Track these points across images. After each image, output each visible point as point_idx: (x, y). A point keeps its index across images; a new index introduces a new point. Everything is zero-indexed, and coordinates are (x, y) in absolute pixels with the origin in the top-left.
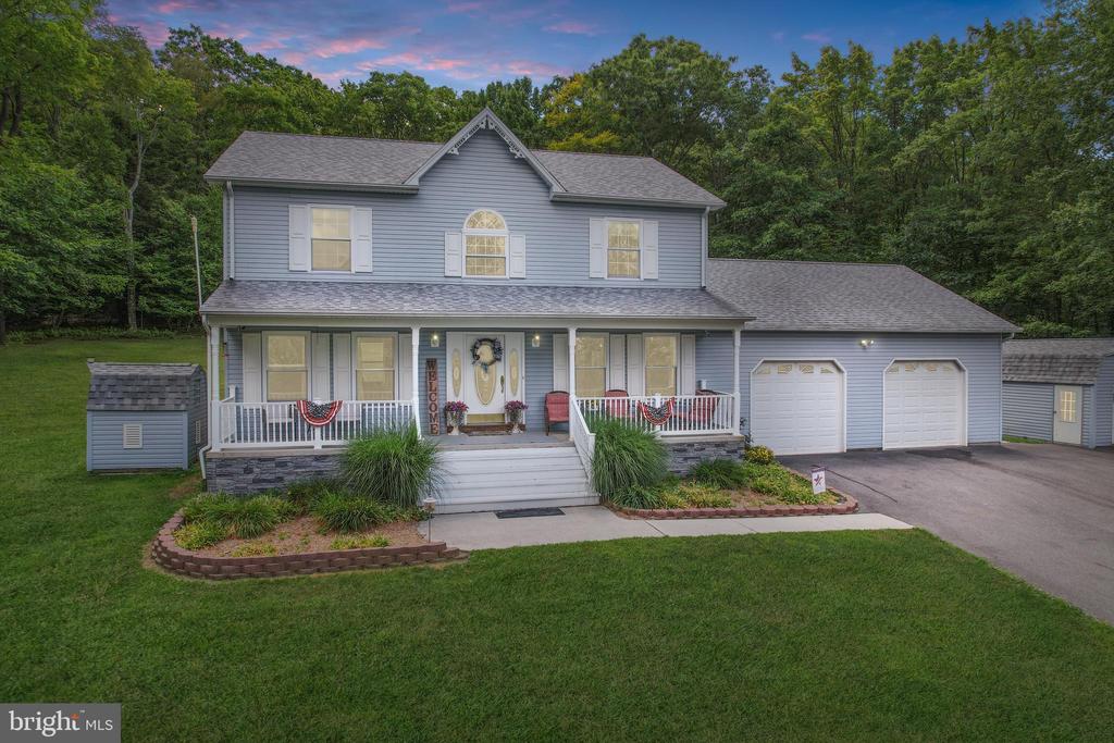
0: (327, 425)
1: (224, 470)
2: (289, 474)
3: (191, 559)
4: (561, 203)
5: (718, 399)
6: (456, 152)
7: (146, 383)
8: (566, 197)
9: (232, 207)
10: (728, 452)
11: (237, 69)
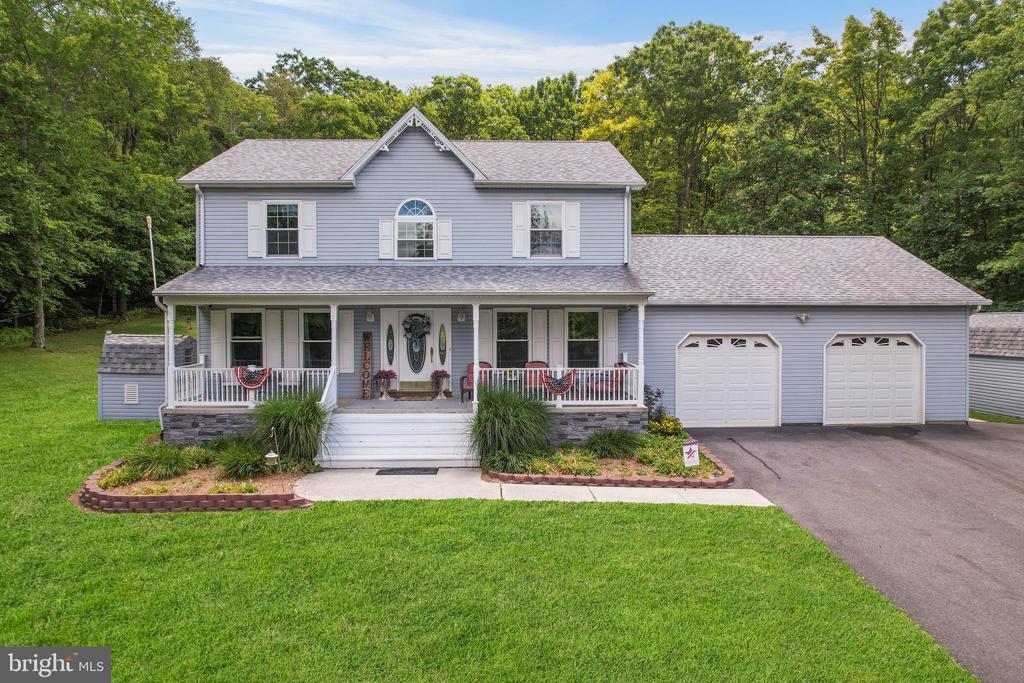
0: (260, 388)
1: (176, 424)
2: (226, 429)
3: (105, 497)
4: (484, 189)
5: (626, 371)
6: (386, 149)
7: (143, 351)
8: (488, 184)
9: (202, 205)
10: (630, 422)
11: (329, 82)
